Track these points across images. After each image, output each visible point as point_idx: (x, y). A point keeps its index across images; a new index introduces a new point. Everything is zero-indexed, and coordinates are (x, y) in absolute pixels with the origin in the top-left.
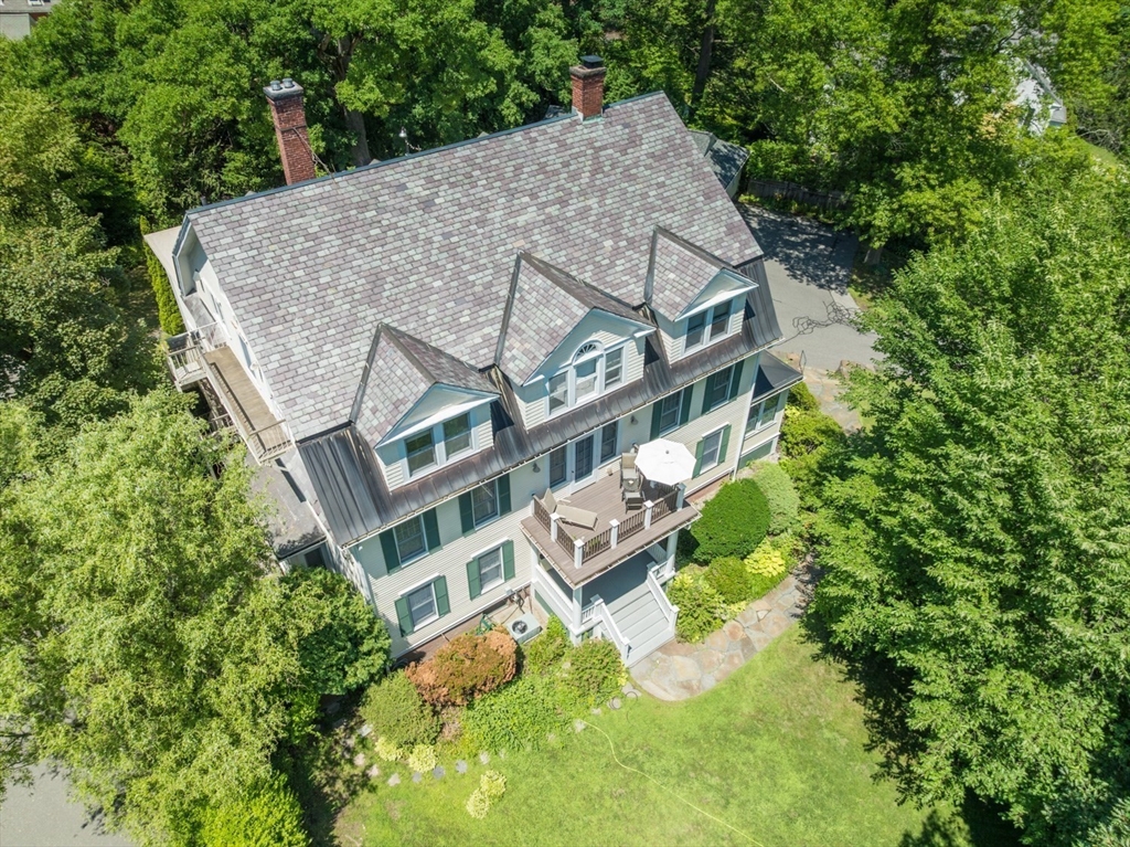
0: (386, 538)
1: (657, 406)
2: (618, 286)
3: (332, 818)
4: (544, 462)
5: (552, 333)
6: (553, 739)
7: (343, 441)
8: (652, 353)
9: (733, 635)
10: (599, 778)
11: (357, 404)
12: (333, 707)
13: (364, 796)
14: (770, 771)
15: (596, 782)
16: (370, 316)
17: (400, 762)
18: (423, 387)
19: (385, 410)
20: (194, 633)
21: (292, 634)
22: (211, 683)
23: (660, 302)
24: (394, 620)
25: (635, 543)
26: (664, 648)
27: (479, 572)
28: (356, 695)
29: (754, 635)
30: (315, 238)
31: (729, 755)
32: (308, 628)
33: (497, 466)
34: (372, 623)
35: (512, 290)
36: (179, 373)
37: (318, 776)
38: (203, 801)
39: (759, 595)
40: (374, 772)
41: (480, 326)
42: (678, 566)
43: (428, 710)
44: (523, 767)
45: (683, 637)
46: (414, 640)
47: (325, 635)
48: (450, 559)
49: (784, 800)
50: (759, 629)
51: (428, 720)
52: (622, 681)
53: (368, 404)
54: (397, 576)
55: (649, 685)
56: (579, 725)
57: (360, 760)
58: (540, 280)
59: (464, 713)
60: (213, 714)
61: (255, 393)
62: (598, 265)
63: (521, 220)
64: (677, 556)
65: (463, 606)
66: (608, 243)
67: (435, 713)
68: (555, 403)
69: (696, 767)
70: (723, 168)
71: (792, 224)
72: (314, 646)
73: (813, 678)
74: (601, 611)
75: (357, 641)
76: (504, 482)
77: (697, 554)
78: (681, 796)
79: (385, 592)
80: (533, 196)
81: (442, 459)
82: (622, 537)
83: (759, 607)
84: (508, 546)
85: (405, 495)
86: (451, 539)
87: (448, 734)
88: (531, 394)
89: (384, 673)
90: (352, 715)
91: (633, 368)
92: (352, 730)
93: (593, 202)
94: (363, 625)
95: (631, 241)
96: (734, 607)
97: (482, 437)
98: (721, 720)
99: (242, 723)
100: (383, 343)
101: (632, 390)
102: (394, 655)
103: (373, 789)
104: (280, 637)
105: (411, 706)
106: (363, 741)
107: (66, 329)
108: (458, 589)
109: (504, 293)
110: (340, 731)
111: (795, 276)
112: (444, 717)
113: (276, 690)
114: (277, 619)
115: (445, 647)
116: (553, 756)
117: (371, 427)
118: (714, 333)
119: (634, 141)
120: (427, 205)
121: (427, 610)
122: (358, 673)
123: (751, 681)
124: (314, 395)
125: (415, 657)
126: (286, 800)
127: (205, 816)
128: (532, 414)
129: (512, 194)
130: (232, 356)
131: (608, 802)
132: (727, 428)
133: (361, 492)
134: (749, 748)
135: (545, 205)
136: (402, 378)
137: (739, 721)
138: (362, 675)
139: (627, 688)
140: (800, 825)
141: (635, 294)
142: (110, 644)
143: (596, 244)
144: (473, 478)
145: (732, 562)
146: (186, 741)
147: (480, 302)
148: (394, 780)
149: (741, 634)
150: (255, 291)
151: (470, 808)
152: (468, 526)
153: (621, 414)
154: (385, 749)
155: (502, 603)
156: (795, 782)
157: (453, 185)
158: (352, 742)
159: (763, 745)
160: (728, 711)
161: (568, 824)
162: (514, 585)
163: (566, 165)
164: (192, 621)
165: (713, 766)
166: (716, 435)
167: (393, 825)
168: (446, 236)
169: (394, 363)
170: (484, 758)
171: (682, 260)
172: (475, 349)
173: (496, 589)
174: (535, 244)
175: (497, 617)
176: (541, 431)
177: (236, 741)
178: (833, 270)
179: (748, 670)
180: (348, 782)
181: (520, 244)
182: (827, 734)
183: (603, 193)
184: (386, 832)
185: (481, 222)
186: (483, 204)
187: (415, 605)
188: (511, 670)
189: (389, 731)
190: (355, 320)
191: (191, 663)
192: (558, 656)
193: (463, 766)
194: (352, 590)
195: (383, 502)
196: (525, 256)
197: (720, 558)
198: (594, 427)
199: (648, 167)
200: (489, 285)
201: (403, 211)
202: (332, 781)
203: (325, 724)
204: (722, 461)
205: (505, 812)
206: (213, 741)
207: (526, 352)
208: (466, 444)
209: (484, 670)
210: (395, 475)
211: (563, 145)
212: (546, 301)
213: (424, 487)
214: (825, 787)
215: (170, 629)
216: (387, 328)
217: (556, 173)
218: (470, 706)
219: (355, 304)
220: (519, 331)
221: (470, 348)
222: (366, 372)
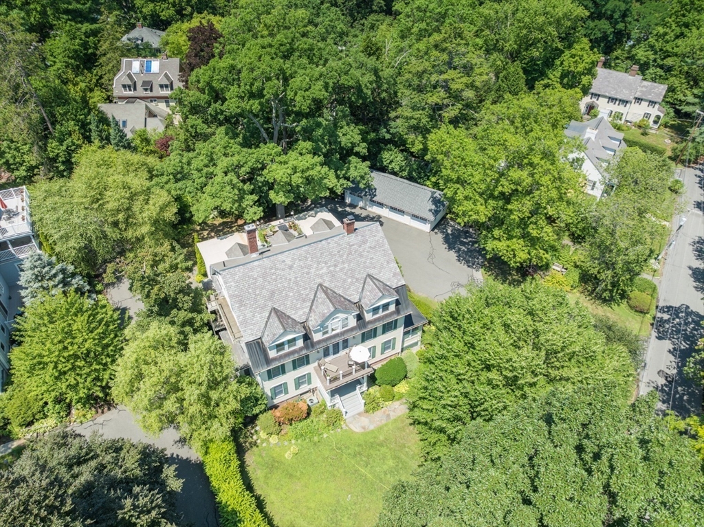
0: (269, 371)
1: (363, 334)
2: (350, 295)
3: (244, 453)
4: (321, 351)
5: (324, 314)
6: (316, 439)
7: (258, 343)
8: (360, 317)
9: (384, 412)
10: (328, 452)
11: (263, 332)
12: (248, 420)
13: (254, 448)
14: (384, 458)
15: (327, 453)
16: (270, 305)
17: (267, 440)
18: (282, 331)
19: (271, 336)
20: (214, 395)
21: (239, 398)
22: (217, 409)
23: (363, 303)
24: (270, 395)
25: (349, 379)
26: (359, 414)
27: (299, 382)
28: (255, 417)
29: (392, 414)
30: (256, 279)
31: (371, 451)
32: (243, 396)
33: (304, 352)
34: (262, 395)
35: (315, 296)
36: (209, 306)
37: (241, 440)
38: (211, 441)
39: (398, 400)
40: (259, 441)
41: (302, 308)
42: (369, 386)
43: (277, 424)
44: (305, 446)
45: (367, 411)
46: (276, 401)
47: (248, 399)
48: (290, 377)
49: (385, 467)
50: (394, 411)
51: (277, 427)
52: (342, 423)
53: (266, 333)
54: (271, 381)
55: (352, 426)
56: (325, 435)
57: (255, 437)
58: (323, 295)
59: (289, 427)
60: (216, 417)
61: (233, 316)
62: (344, 288)
63: (321, 272)
64: (368, 383)
65: (293, 392)
66: (349, 280)
67: (279, 425)
68: (324, 334)
69: (360, 454)
70: (436, 206)
71: (467, 232)
72: (244, 402)
73: (408, 431)
74: (337, 399)
75: (257, 400)
76: (307, 356)
77: (377, 382)
78: (353, 462)
79: (268, 386)
80: (326, 263)
81: (287, 349)
82: (343, 376)
83: (396, 404)
84: (309, 374)
85: (275, 359)
86: (289, 371)
87: (283, 432)
88: (316, 332)
89: (265, 411)
90: (254, 423)
91: (352, 322)
92: (253, 428)
93: (346, 265)
94: (259, 396)
95: (357, 279)
96: (387, 403)
97: (300, 343)
98: (372, 440)
99: (224, 420)
100: (272, 314)
101: (352, 329)
102: (268, 406)
103: (257, 446)
104: (235, 398)
105: (272, 422)
106: (256, 431)
107: (180, 296)
108: (291, 386)
109: (312, 297)
110: (249, 428)
111: (459, 260)
112: (282, 427)
113: (234, 413)
114: (235, 393)
115: (285, 405)
116: (315, 444)
117: (267, 341)
118: (383, 311)
119: (364, 242)
120: (291, 267)
121: (281, 392)
122: (256, 410)
123: (385, 428)
124: (251, 329)
125: (276, 407)
126: (232, 444)
127: (211, 445)
128: (317, 337)
129: (319, 263)
130: (226, 302)
131: (329, 460)
132: (395, 339)
133: (262, 358)
134: (379, 450)
135: (330, 267)
136: (276, 326)
137: (378, 441)
138: (258, 411)
139: (344, 426)
140: (389, 476)
141: (355, 299)
142: (196, 397)
143: (345, 281)
144: (296, 355)
145: (388, 387)
146: (209, 423)
147: (304, 301)
148: (264, 445)
149: (387, 413)
150: (237, 296)
151: (286, 456)
152: (295, 368)
153: (349, 336)
154: (263, 435)
155: (307, 392)
156: (391, 463)
157: (300, 260)
158: (253, 431)
159: (383, 450)
160: (375, 437)
161: (316, 465)
162: (311, 386)
163: (339, 252)
164: (214, 391)
165: (366, 454)
166: (390, 341)
167: (262, 457)
168: (296, 278)
169: (274, 321)
170: (293, 441)
171: (372, 289)
172: (300, 316)
173: (305, 388)
174: (324, 281)
175: (305, 396)
176: (319, 342)
177: (222, 425)
178: (478, 258)
179: (386, 425)
180: (250, 443)
181: (319, 281)
182: (407, 449)
183: (350, 262)
184: (260, 459)
185: (308, 273)
186: (309, 267)
187: (277, 391)
188: (305, 415)
189: (264, 429)
190: (265, 306)
191: (213, 403)
192: (322, 412)
193: (286, 443)
194: (257, 384)
195: (268, 361)
196: (320, 285)
197: (384, 386)
198: (340, 340)
199: (368, 252)
200: (308, 294)
201: (283, 270)
202: (245, 442)
203: (245, 425)
204: (393, 348)
205: (297, 459)
206: (216, 424)
207: (315, 319)
208: (295, 345)
209: (295, 414)
210: (272, 354)
211: (339, 245)
212: (323, 303)
213: (281, 357)
214: (400, 465)
215: (208, 393)
216: (274, 308)
217: (335, 255)
218: (291, 424)
219: (266, 300)
220: (315, 312)
221: (299, 316)
222: (267, 322)
